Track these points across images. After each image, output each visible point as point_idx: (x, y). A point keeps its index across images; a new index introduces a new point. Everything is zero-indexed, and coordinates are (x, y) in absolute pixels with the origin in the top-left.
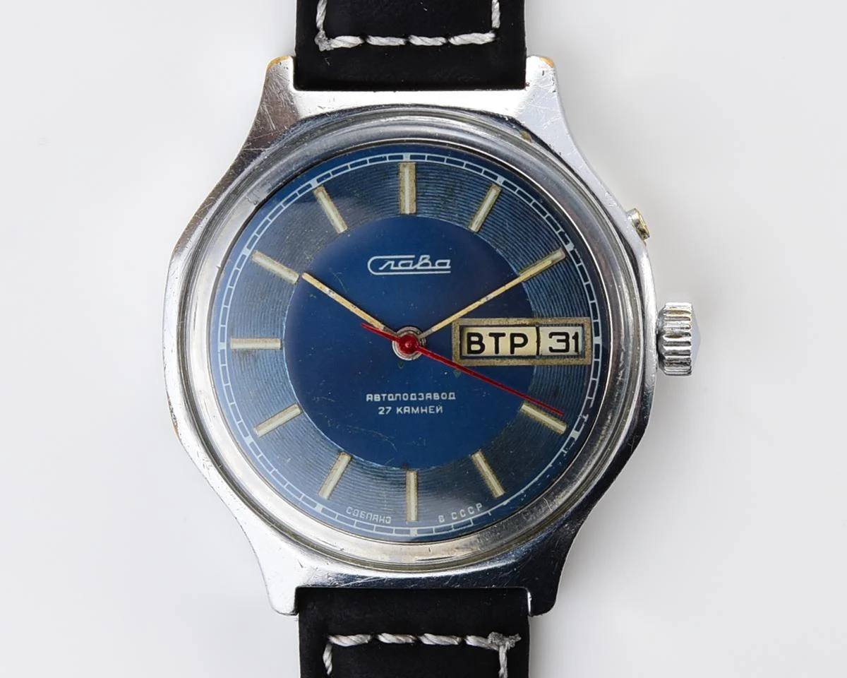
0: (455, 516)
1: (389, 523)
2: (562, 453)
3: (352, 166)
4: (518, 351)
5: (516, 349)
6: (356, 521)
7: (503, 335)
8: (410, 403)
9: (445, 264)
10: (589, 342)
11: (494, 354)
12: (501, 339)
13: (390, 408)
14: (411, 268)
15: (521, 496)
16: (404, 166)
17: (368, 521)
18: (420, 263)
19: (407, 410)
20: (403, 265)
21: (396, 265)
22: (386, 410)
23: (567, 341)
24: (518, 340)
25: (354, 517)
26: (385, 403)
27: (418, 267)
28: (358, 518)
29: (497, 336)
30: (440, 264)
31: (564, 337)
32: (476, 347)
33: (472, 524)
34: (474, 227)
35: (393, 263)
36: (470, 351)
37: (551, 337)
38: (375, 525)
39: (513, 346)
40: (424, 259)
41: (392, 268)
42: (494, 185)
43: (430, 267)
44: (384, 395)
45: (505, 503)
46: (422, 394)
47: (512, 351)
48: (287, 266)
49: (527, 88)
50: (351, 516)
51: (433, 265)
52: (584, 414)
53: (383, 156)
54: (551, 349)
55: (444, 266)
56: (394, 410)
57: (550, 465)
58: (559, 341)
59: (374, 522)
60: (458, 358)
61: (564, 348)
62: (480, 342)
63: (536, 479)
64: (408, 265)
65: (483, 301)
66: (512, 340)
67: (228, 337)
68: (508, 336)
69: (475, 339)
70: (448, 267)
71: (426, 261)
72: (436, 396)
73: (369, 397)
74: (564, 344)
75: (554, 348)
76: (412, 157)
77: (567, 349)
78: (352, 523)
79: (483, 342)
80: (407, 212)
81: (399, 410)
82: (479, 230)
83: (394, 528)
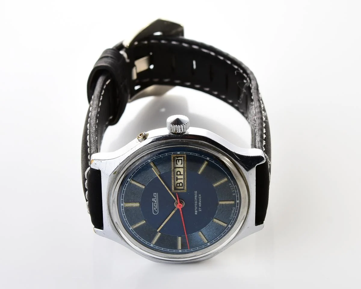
0: (233, 191)
1: (235, 208)
2: (214, 162)
3: (125, 219)
4: (182, 173)
5: (181, 174)
6: (234, 216)
7: (177, 177)
8: (198, 203)
9: (155, 194)
10: (179, 155)
11: (183, 180)
12: (178, 178)
13: (199, 208)
14: (156, 203)
15: (227, 173)
16: (125, 206)
17: (234, 213)
18: (155, 201)
19: (200, 204)
20: (155, 205)
21: (155, 207)
22: (200, 209)
23: (179, 160)
24: (179, 173)
25: (233, 217)
26: (198, 210)
27: (156, 201)
28: (233, 216)
29: (177, 179)
30: (155, 196)
31: (178, 161)
32: (181, 185)
33: (236, 186)
34: (144, 187)
35: (155, 208)
36: (182, 186)
37: (178, 164)
38: (235, 211)
39: (180, 175)
40: (153, 200)
41: (156, 208)
42: (130, 182)
43: (156, 198)
44: (195, 210)
45: (229, 177)
46: (195, 200)
47: (182, 175)
48: (156, 235)
49: (100, 170)
50: (233, 218)
51: (155, 197)
52: (202, 156)
53: (122, 211)
54: (182, 164)
55: (156, 195)
56: (200, 207)
57: (218, 165)
58: (179, 162)
59: (234, 212)
60: (184, 191)
61: (181, 160)
62: (179, 184)
63: (222, 169)
64: (155, 204)
65: (165, 186)
66: (179, 175)
67: (177, 250)
68: (177, 176)
69: (178, 185)
70: (156, 194)
71: (154, 199)
72: (196, 196)
73: (196, 214)
74: (180, 160)
75: (181, 163)
76: (122, 203)
77: (182, 160)
78: (234, 217)
79: (179, 182)
80: (139, 205)
81: (200, 206)
82: (144, 186)
83: (236, 206)
